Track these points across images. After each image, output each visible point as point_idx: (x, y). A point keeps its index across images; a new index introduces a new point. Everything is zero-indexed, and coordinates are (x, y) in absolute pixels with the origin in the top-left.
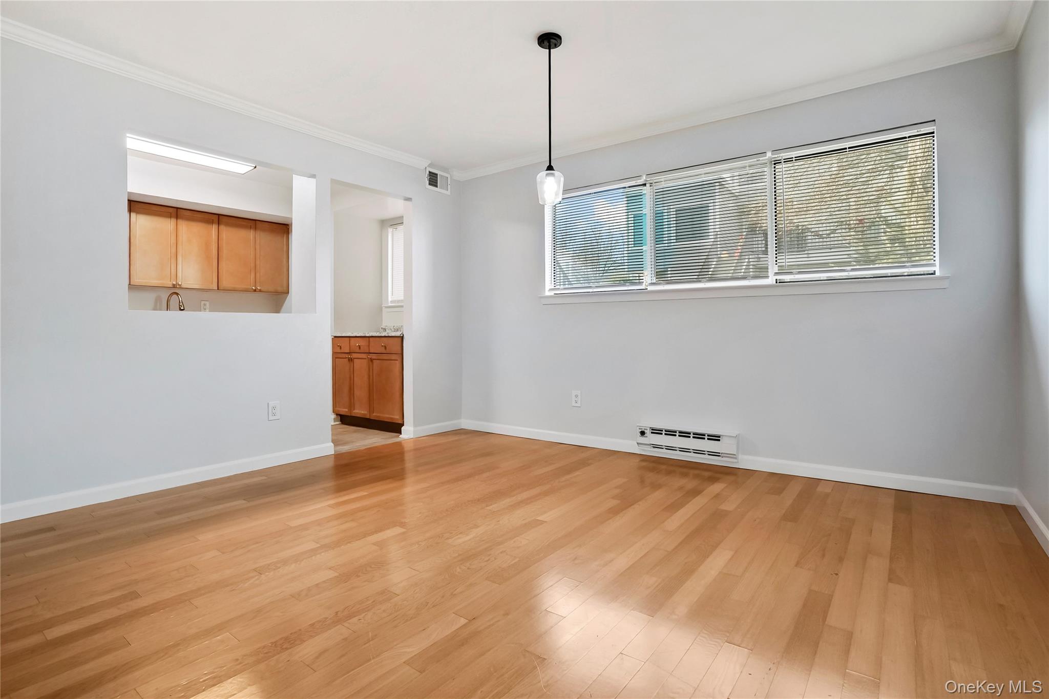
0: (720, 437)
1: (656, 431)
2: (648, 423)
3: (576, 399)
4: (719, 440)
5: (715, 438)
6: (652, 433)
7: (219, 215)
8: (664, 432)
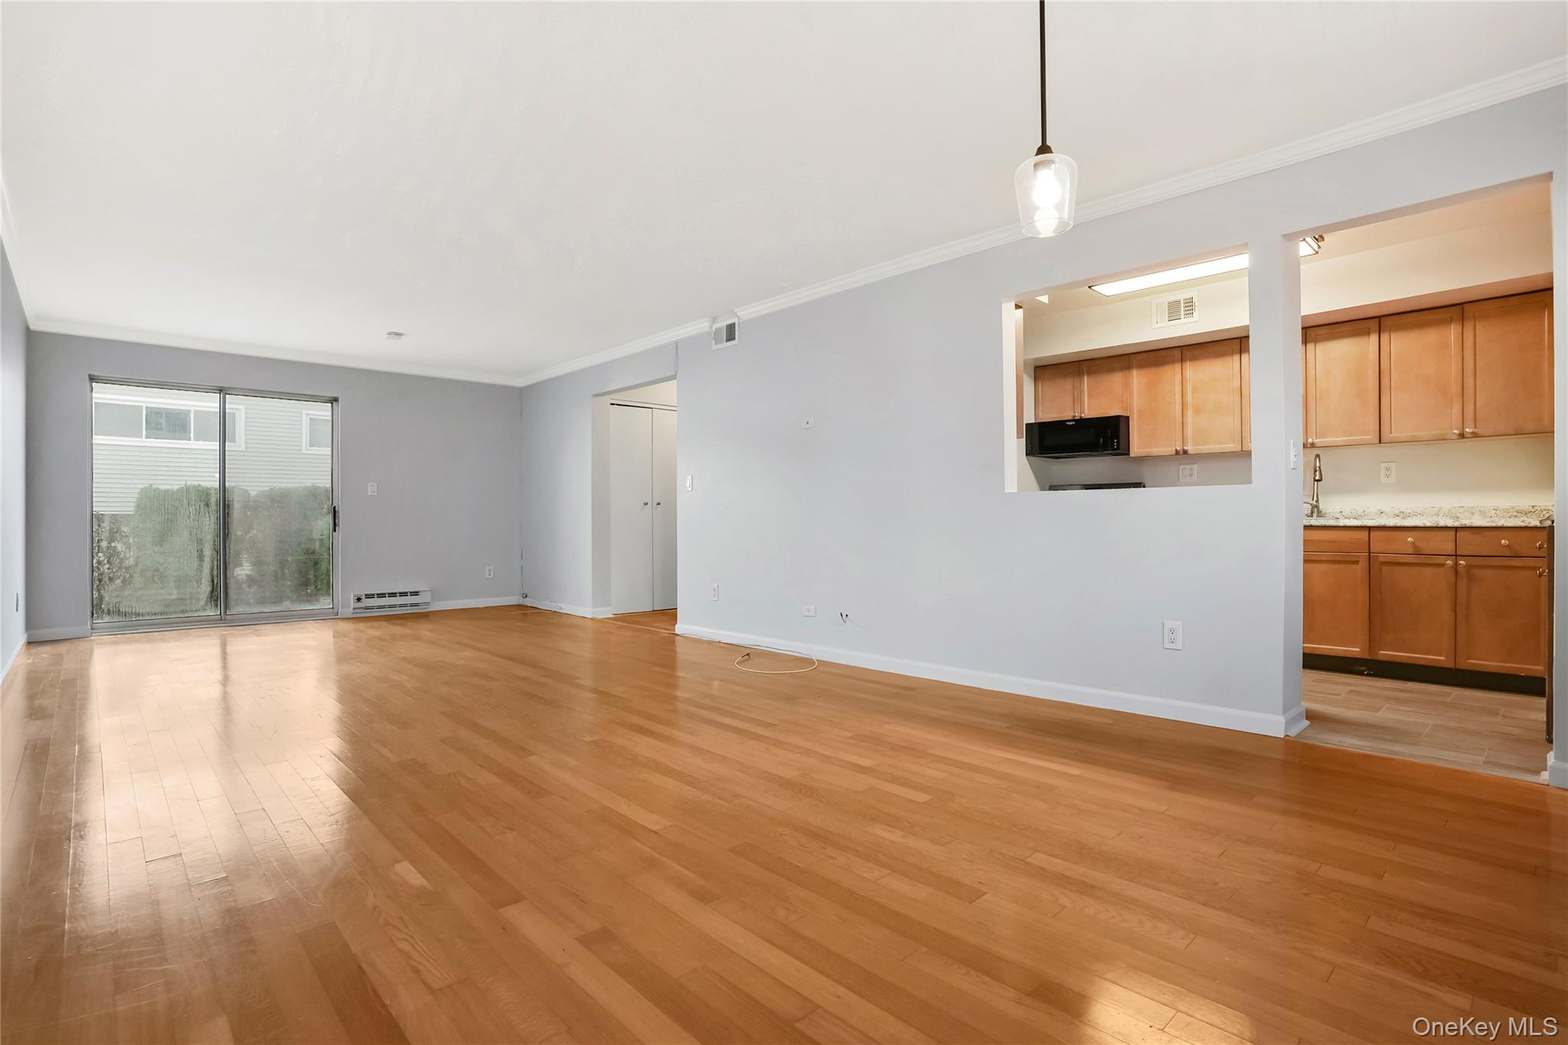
7: (1379, 317)
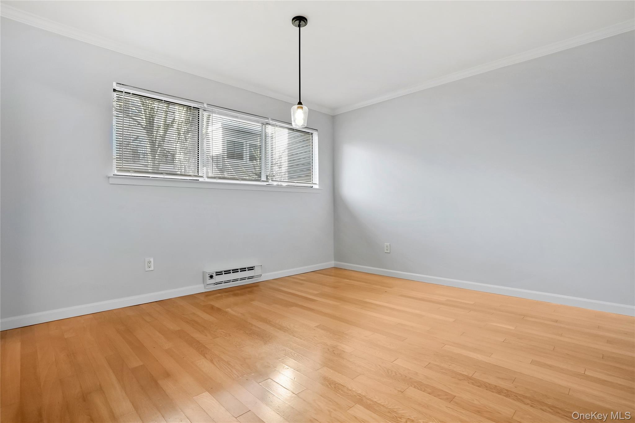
0: (253, 267)
1: (219, 273)
2: (212, 270)
3: (149, 265)
4: (253, 269)
5: (251, 269)
6: (216, 275)
8: (223, 273)
